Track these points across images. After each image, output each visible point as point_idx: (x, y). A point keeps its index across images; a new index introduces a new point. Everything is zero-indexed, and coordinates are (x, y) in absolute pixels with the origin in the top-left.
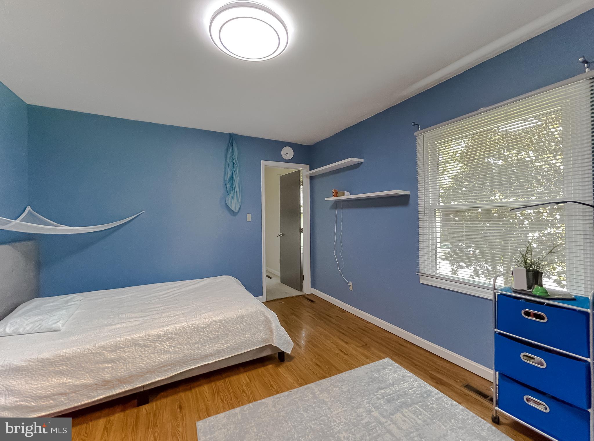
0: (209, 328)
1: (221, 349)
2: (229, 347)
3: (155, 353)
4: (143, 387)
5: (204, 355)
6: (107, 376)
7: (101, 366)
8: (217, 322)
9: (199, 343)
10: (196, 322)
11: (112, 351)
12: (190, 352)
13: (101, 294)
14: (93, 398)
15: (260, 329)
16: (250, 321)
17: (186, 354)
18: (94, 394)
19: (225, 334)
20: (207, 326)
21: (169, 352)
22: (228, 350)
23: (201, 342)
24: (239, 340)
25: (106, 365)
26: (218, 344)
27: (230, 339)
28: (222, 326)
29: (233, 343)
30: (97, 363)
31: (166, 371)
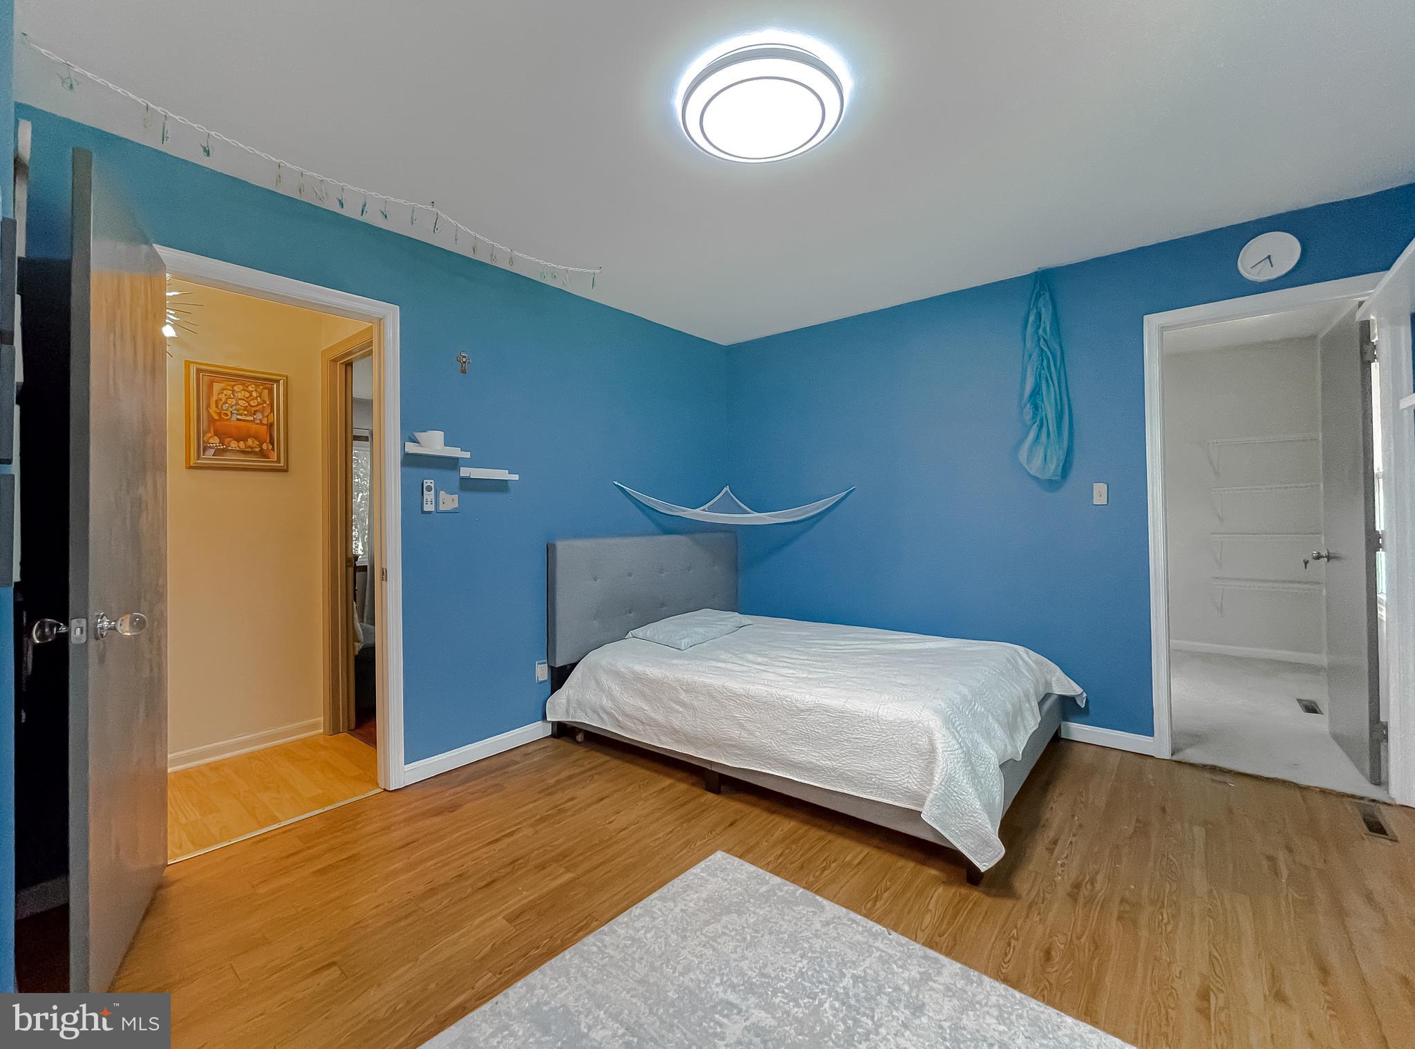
0: (809, 715)
1: (819, 766)
2: (834, 769)
3: (727, 719)
4: (711, 763)
5: (790, 761)
6: (676, 723)
7: (674, 705)
8: (826, 710)
9: (787, 734)
10: (792, 695)
11: (686, 691)
12: (771, 743)
13: (780, 623)
14: (662, 743)
15: (911, 767)
16: (892, 738)
17: (763, 742)
18: (663, 738)
19: (834, 740)
20: (808, 710)
21: (742, 726)
22: (833, 774)
23: (791, 734)
24: (857, 767)
25: (678, 707)
26: (818, 752)
27: (841, 754)
28: (833, 722)
29: (844, 764)
30: (672, 700)
31: (736, 755)
